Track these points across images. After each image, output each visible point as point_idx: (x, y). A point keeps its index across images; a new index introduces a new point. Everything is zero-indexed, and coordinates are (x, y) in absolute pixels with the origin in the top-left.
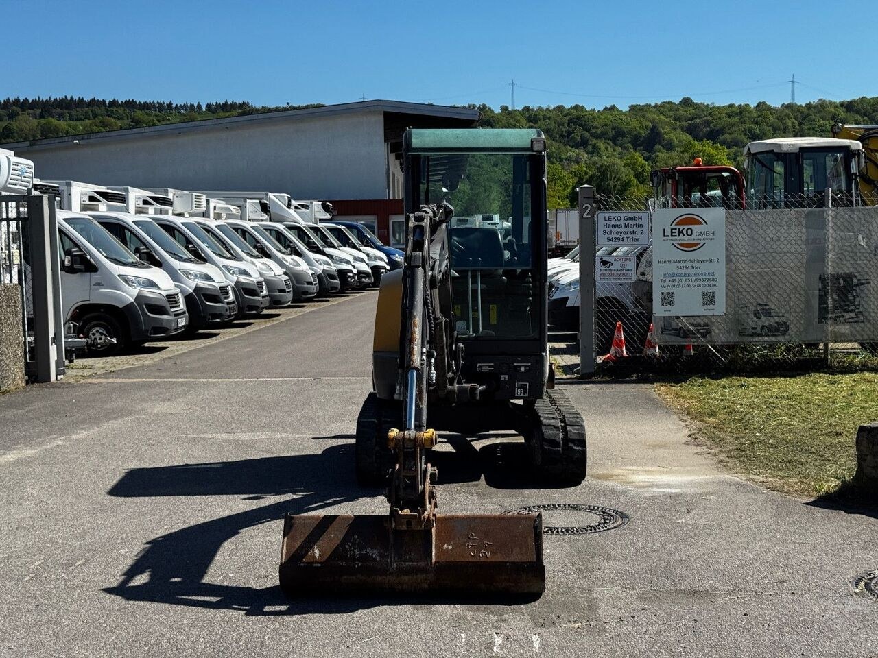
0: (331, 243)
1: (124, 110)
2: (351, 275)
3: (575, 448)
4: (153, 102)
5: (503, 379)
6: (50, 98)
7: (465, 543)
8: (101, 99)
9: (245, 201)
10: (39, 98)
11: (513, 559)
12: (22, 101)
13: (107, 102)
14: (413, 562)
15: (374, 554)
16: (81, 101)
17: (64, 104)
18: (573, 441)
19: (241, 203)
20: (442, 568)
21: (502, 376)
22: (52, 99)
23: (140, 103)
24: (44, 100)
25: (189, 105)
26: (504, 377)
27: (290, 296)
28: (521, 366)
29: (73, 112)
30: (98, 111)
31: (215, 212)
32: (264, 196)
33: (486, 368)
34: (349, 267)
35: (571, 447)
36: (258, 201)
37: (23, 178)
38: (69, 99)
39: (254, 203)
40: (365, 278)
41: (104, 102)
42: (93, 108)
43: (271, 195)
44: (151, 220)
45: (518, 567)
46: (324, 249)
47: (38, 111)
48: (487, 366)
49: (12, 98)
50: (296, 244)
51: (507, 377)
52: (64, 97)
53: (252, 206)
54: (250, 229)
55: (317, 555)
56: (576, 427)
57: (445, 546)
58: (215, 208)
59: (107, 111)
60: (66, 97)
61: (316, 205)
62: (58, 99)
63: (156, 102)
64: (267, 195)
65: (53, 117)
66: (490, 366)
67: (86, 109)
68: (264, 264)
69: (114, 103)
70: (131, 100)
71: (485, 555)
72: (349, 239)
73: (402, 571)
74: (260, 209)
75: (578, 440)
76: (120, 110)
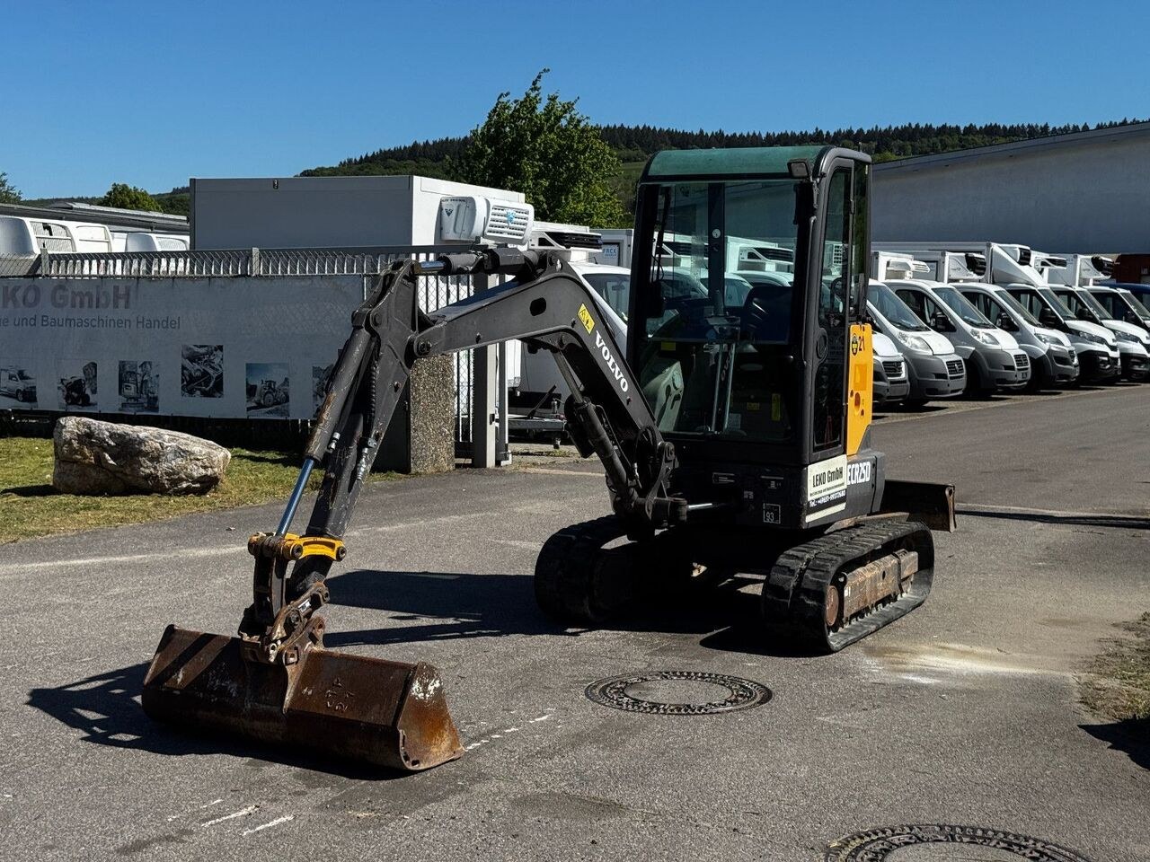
0: (1090, 313)
1: (984, 137)
2: (1106, 359)
3: (808, 602)
4: (1023, 126)
5: (746, 497)
6: (890, 127)
7: (326, 690)
8: (953, 125)
9: (944, 255)
10: (877, 127)
11: (366, 719)
12: (855, 132)
13: (962, 129)
14: (267, 704)
15: (233, 688)
16: (929, 128)
17: (907, 135)
18: (808, 592)
19: (937, 257)
20: (296, 716)
21: (746, 492)
22: (893, 129)
23: (1005, 127)
24: (883, 129)
25: (1071, 127)
26: (749, 494)
27: (961, 384)
28: (770, 480)
29: (917, 144)
30: (949, 141)
31: (889, 268)
32: (985, 248)
33: (724, 480)
34: (1104, 348)
35: (803, 600)
36: (963, 254)
37: (511, 225)
38: (913, 126)
39: (957, 257)
40: (1139, 365)
41: (958, 128)
42: (944, 138)
43: (996, 247)
44: (742, 279)
45: (372, 730)
46: (1067, 322)
47: (874, 144)
48: (725, 476)
49: (844, 129)
50: (1011, 313)
51: (751, 493)
52: (907, 125)
53: (952, 263)
54: (931, 292)
55: (179, 680)
56: (818, 573)
57: (305, 690)
58: (888, 264)
59: (960, 140)
60: (910, 124)
61: (1083, 261)
62: (900, 128)
63: (1026, 125)
64: (989, 246)
65: (891, 151)
66: (730, 478)
67: (935, 139)
68: (918, 338)
69: (970, 130)
70: (993, 124)
71: (342, 709)
72: (1129, 309)
73: (255, 715)
74: (965, 265)
75: (814, 591)
76: (978, 139)
